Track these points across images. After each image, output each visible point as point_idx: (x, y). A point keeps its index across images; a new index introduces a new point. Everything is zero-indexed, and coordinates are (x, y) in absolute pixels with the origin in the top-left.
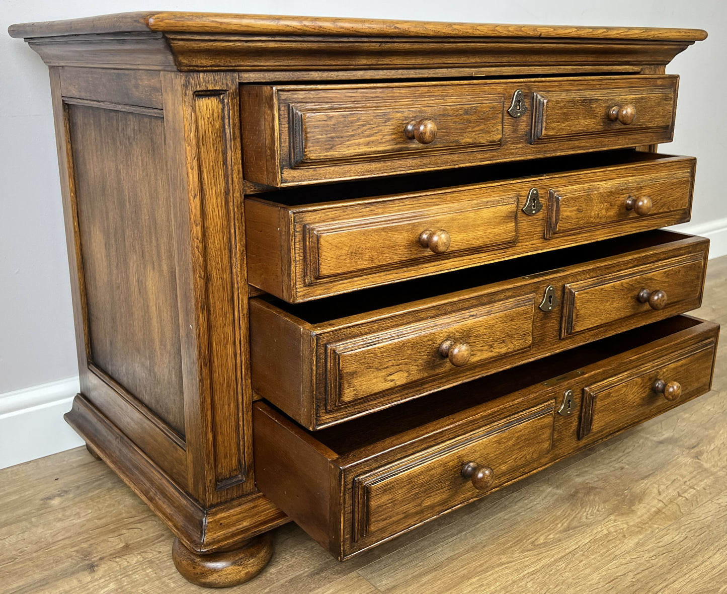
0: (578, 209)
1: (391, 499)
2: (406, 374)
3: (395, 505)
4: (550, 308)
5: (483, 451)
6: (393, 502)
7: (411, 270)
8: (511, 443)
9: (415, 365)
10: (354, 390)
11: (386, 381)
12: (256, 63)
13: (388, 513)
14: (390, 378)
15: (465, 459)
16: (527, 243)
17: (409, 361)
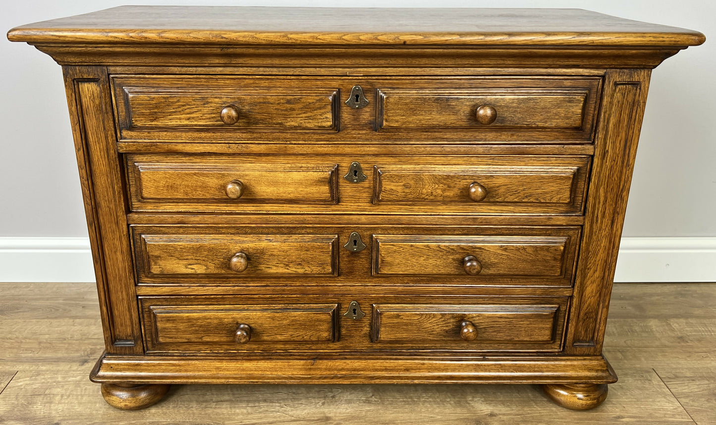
0: (404, 185)
1: (175, 327)
2: (205, 268)
3: (178, 331)
5: (257, 321)
6: (178, 330)
7: (231, 206)
8: (285, 322)
9: (213, 263)
10: (160, 268)
11: (187, 268)
12: (115, 61)
13: (172, 334)
14: (190, 266)
15: (239, 321)
16: (352, 204)
17: (206, 259)
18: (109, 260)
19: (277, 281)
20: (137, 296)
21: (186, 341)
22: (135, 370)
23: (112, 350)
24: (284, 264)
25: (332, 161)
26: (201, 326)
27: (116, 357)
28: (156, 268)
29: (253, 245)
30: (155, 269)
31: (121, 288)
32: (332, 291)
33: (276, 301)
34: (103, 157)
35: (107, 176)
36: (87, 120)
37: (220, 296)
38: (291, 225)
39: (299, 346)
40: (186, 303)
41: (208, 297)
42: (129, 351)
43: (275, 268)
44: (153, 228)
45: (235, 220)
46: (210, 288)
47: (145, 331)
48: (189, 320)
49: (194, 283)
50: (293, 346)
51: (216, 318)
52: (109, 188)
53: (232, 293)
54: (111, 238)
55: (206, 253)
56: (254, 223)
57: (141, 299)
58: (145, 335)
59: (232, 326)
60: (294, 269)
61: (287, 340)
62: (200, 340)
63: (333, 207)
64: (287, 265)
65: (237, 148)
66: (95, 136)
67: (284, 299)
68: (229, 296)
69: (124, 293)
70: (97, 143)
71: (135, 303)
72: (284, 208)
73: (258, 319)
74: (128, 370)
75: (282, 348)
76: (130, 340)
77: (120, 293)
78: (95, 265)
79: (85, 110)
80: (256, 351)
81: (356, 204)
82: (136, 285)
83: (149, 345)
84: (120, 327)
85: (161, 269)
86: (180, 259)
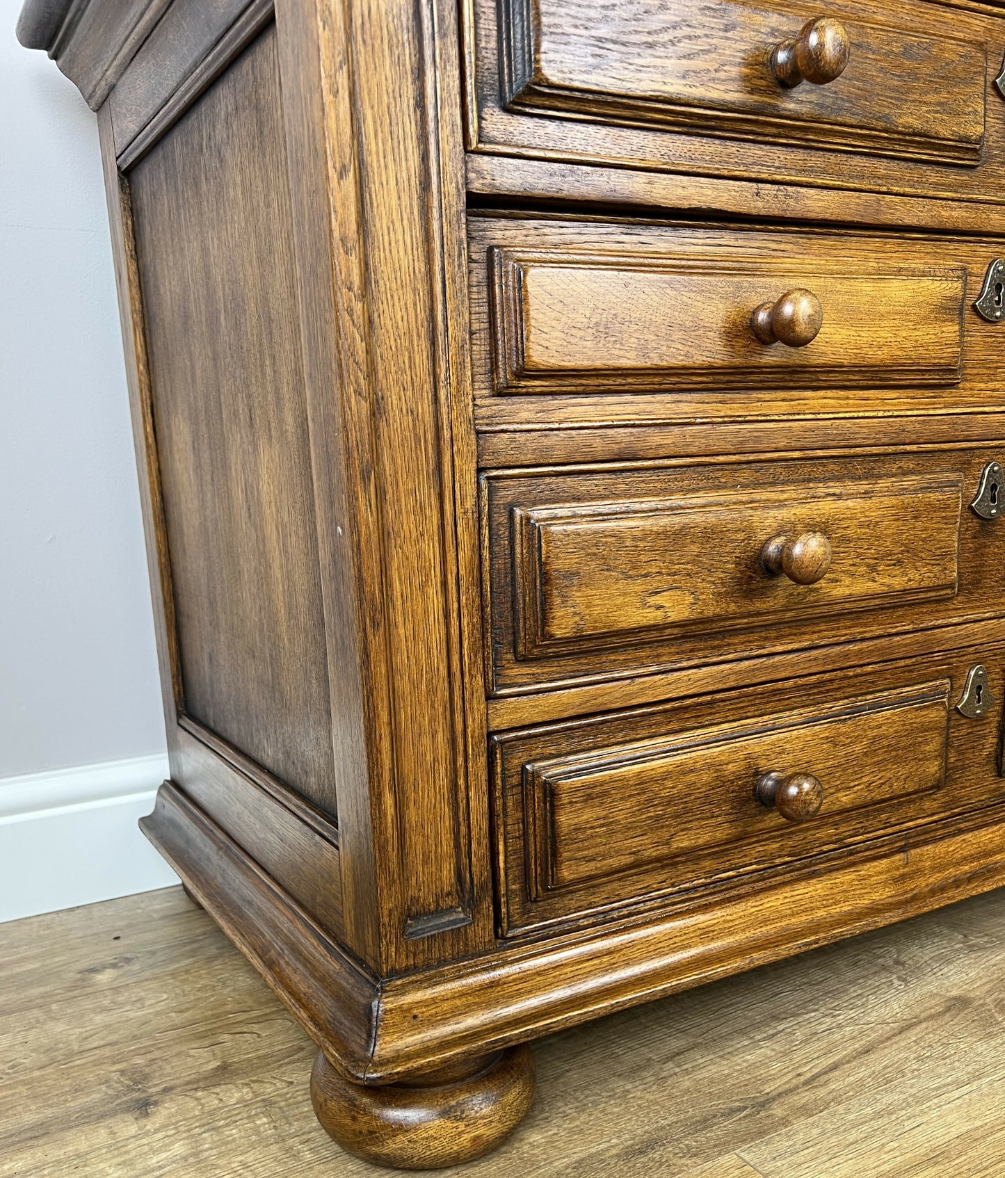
2: (690, 599)
4: (994, 511)
8: (858, 748)
9: (709, 582)
11: (644, 605)
14: (653, 600)
15: (763, 764)
16: (983, 386)
17: (696, 569)
18: (400, 620)
19: (833, 629)
20: (490, 735)
21: (629, 859)
22: (488, 1005)
23: (403, 956)
24: (868, 566)
25: (953, 256)
26: (669, 801)
27: (420, 977)
28: (563, 617)
29: (804, 510)
30: (563, 624)
31: (433, 719)
32: (941, 642)
33: (828, 691)
34: (405, 217)
35: (414, 290)
36: (362, 63)
37: (708, 698)
38: (875, 450)
39: (866, 824)
40: (620, 736)
41: (677, 704)
42: (453, 945)
43: (847, 581)
44: (548, 480)
45: (757, 440)
46: (684, 673)
47: (506, 862)
48: (643, 783)
49: (642, 665)
50: (855, 825)
51: (708, 766)
52: (419, 336)
53: (733, 684)
54: (414, 534)
55: (695, 548)
56: (799, 444)
57: (502, 743)
58: (506, 875)
59: (745, 785)
60: (887, 580)
61: (858, 802)
62: (664, 850)
63: (948, 396)
64: (872, 569)
65: (776, 196)
66: (387, 130)
67: (845, 683)
68: (727, 694)
69: (440, 736)
70: (390, 157)
71: (483, 760)
72: (851, 402)
73: (802, 750)
74: (468, 1010)
75: (830, 836)
76: (451, 909)
77: (427, 741)
78: (371, 637)
79: (359, 22)
80: (777, 861)
81: (991, 385)
82: (490, 697)
83: (515, 908)
84: (420, 869)
85: (577, 618)
86: (631, 577)
